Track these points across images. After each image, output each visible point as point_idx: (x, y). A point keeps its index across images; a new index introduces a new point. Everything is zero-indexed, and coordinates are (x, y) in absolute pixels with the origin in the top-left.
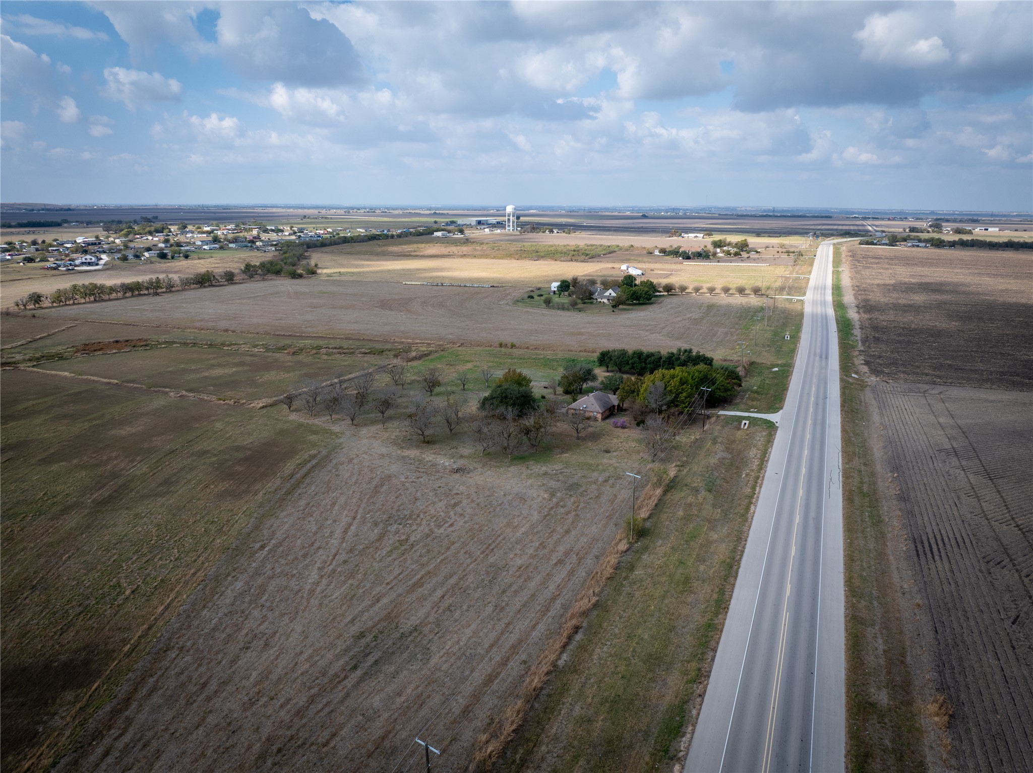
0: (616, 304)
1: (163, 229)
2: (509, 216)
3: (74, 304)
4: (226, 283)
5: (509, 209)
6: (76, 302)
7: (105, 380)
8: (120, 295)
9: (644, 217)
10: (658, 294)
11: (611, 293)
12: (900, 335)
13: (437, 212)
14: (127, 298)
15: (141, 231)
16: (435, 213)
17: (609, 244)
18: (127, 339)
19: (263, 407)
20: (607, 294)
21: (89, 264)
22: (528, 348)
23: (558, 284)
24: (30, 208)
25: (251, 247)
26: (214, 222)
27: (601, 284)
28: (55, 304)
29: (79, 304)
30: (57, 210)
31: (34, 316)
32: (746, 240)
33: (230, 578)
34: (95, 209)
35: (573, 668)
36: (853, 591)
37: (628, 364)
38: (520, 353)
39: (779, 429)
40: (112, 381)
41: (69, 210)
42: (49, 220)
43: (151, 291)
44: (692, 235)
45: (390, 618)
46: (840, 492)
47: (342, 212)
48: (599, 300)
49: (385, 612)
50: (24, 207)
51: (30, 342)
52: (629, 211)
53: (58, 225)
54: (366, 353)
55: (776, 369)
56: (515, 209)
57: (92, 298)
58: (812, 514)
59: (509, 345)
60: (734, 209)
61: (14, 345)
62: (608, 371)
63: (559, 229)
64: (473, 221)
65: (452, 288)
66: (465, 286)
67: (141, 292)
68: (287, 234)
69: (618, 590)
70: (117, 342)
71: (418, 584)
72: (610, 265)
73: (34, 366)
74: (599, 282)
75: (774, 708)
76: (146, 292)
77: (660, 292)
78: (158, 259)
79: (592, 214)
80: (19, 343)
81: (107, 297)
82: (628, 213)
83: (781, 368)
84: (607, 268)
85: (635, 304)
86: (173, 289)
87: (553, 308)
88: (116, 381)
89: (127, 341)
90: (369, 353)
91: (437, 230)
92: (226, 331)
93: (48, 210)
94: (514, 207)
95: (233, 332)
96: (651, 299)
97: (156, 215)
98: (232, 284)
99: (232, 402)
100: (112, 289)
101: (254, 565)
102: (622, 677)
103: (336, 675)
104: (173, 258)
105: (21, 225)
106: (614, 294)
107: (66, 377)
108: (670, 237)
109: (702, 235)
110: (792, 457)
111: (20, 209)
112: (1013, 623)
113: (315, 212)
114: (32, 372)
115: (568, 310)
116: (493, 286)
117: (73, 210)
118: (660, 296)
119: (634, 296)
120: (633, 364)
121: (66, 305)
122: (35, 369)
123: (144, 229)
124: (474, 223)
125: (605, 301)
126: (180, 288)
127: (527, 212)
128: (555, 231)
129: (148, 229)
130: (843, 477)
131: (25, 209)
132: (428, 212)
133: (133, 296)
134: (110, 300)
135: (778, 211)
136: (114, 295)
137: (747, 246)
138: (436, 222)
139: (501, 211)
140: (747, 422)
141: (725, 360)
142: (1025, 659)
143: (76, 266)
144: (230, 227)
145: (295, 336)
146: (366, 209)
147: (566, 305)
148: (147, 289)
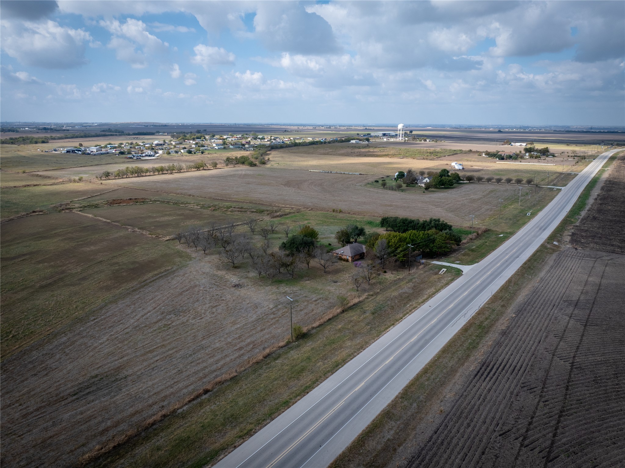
0: (428, 187)
1: (201, 137)
2: (400, 130)
3: (126, 178)
4: (212, 168)
5: (400, 126)
6: (128, 176)
7: (104, 220)
8: (152, 173)
9: (500, 132)
10: (462, 182)
11: (427, 180)
12: (615, 216)
13: (368, 128)
14: (155, 175)
15: (189, 138)
16: (366, 129)
17: (455, 149)
18: (136, 198)
19: (168, 240)
20: (425, 181)
21: (150, 156)
22: (349, 213)
23: (397, 174)
24: (146, 125)
25: (242, 147)
26: (230, 133)
27: (428, 174)
28: (116, 178)
29: (129, 177)
30: (159, 126)
31: (102, 184)
32: (547, 148)
33: (63, 335)
34: (180, 126)
35: (183, 416)
36: (405, 394)
37: (396, 226)
38: (342, 216)
39: (463, 276)
40: (107, 221)
41: (166, 126)
42: (148, 131)
43: (169, 172)
44: (518, 144)
45: (118, 369)
46: (464, 323)
47: (311, 128)
48: (419, 185)
49: (119, 365)
50: (144, 124)
51: (89, 197)
52: (492, 127)
53: (153, 134)
54: (253, 212)
55: (502, 235)
56: (404, 126)
57: (136, 175)
58: (427, 337)
59: (338, 211)
60: (568, 127)
61: (80, 199)
62: (387, 230)
63: (431, 139)
64: (380, 133)
65: (337, 174)
66: (344, 174)
67: (164, 172)
68: (266, 140)
69: (255, 371)
70: (130, 199)
71: (151, 352)
72: (445, 162)
73: (80, 211)
74: (426, 173)
75: (272, 464)
76: (167, 172)
77: (463, 180)
78: (187, 154)
79: (469, 129)
80: (83, 198)
81: (144, 174)
82: (491, 129)
83: (505, 235)
84: (443, 164)
85: (442, 188)
86: (182, 171)
87: (386, 188)
88: (109, 221)
89: (136, 199)
90: (255, 212)
91: (353, 140)
92: (190, 195)
93: (155, 126)
94: (403, 125)
95: (193, 196)
96: (452, 185)
97: (205, 129)
98: (216, 169)
99: (154, 236)
100: (147, 171)
101: (82, 329)
102: (202, 426)
103: (63, 397)
104: (195, 153)
105: (135, 134)
106: (428, 181)
107: (89, 217)
108: (503, 145)
109: (525, 144)
110: (453, 296)
111: (142, 125)
112: (500, 435)
113: (296, 128)
114: (77, 214)
115: (395, 190)
116: (361, 174)
117: (168, 126)
118: (463, 183)
119: (441, 183)
120: (400, 226)
121: (122, 178)
122: (79, 212)
123: (191, 137)
124: (381, 135)
125: (423, 185)
126: (186, 171)
127: (425, 128)
128: (428, 140)
129: (193, 137)
130: (476, 313)
131: (144, 125)
132: (362, 128)
133: (159, 174)
134: (146, 176)
135: (595, 128)
136: (148, 174)
137: (548, 151)
138: (358, 134)
139: (394, 128)
140: (445, 270)
141: (471, 227)
142: (483, 463)
143: (143, 157)
144: (238, 136)
145: (224, 200)
146: (327, 126)
147: (394, 187)
148: (167, 171)
